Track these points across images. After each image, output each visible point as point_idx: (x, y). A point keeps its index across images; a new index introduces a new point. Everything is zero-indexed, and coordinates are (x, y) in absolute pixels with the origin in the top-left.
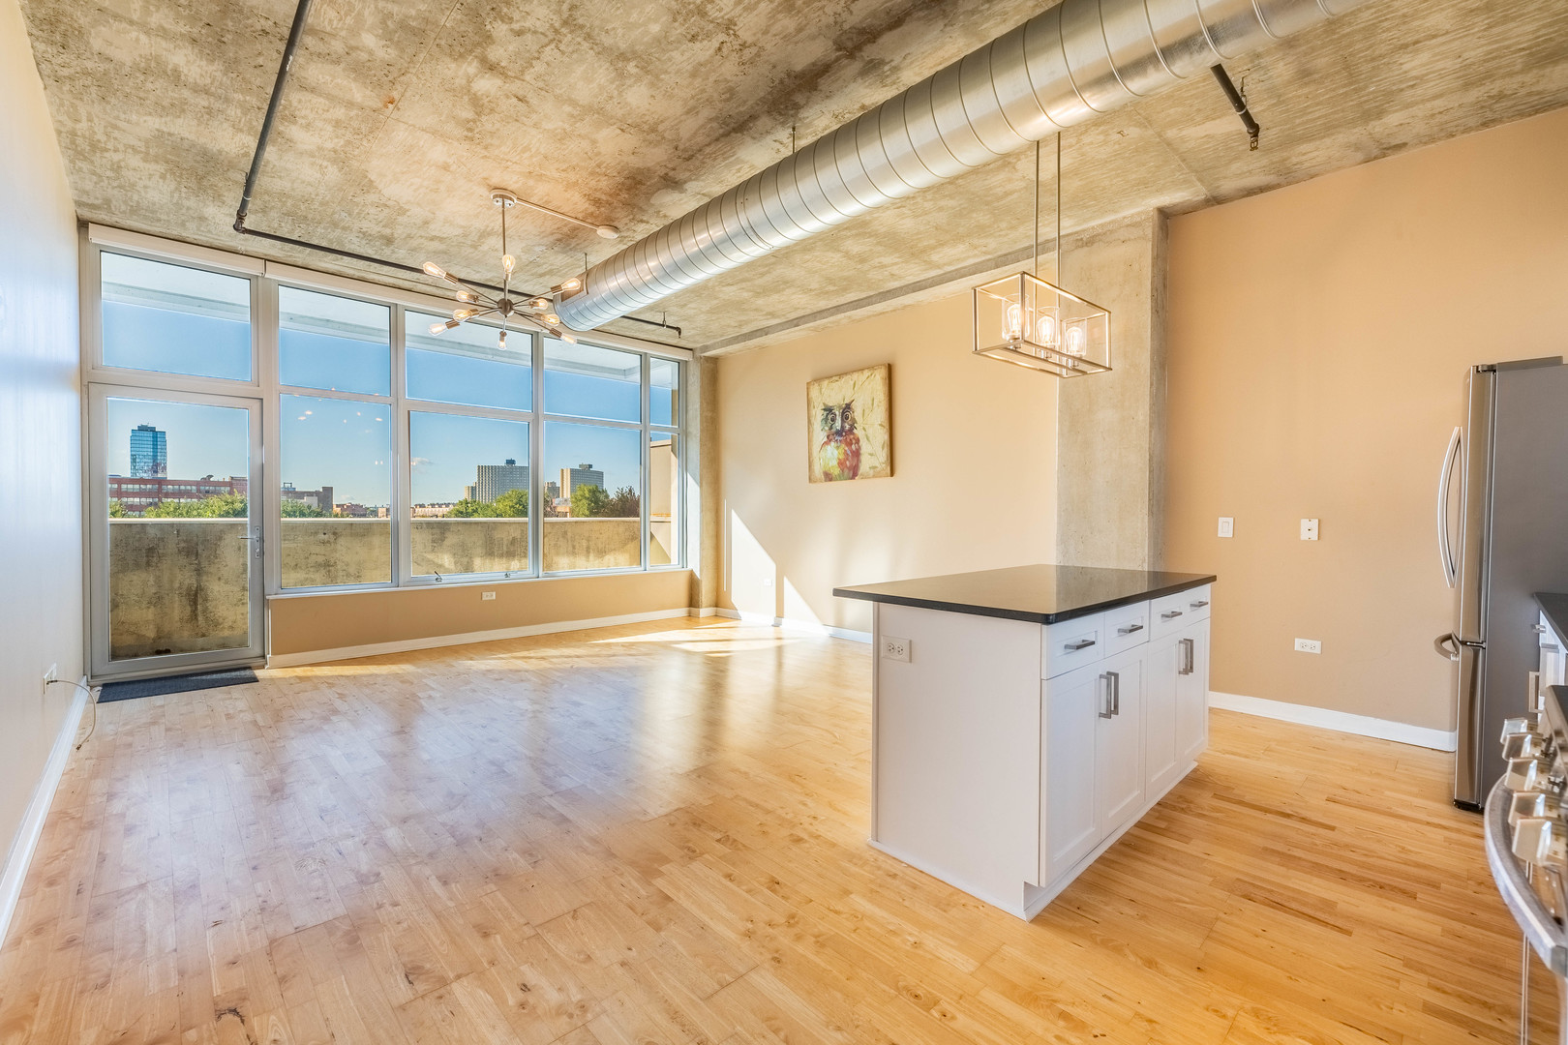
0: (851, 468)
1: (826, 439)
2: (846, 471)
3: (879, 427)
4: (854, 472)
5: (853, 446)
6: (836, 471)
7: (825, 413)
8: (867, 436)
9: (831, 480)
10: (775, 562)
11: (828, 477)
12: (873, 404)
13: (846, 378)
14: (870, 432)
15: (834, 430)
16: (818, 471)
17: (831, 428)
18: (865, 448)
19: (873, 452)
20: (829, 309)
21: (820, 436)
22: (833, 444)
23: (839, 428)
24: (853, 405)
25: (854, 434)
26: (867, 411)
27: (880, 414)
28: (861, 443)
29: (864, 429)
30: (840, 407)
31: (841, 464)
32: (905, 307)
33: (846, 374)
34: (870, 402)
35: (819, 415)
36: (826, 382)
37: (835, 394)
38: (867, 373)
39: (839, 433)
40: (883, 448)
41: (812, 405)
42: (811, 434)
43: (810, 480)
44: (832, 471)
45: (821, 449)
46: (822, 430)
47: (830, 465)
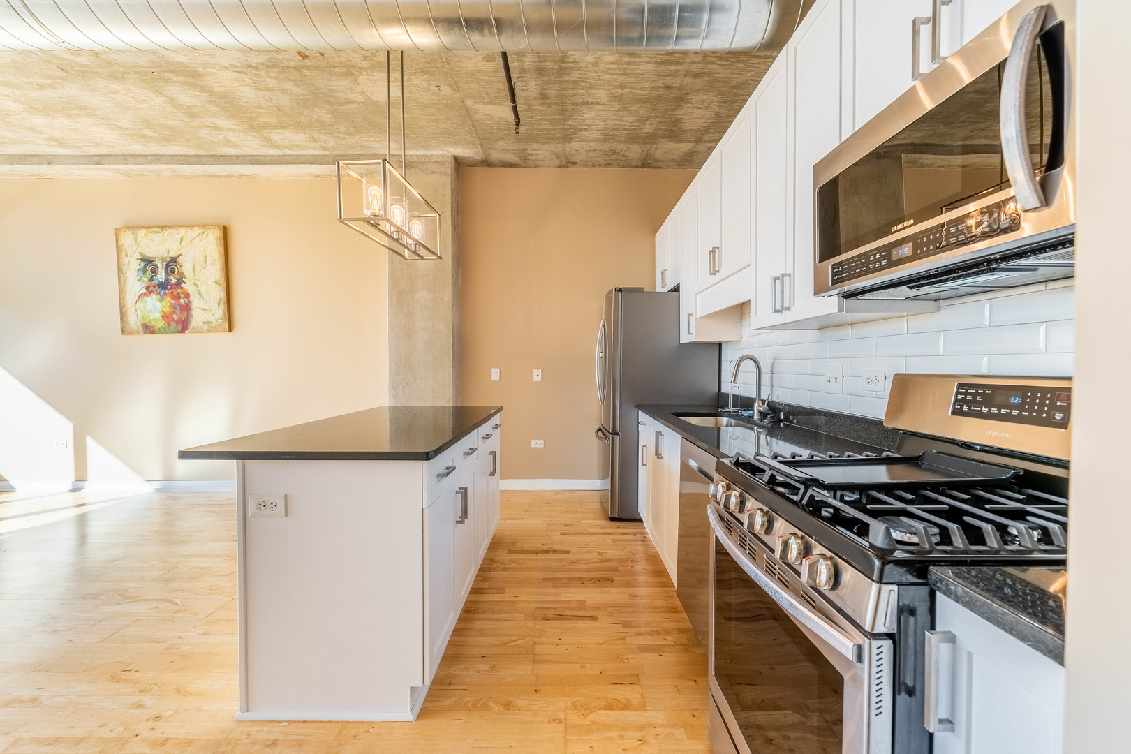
0: (180, 321)
1: (144, 290)
2: (173, 325)
3: (214, 285)
4: (184, 326)
5: (182, 301)
6: (160, 324)
7: (143, 264)
8: (199, 291)
9: (153, 332)
10: (72, 421)
11: (148, 329)
12: (205, 262)
13: (169, 231)
14: (203, 288)
15: (155, 282)
17: (151, 279)
18: (196, 303)
19: (206, 305)
20: (146, 156)
21: (135, 285)
22: (154, 296)
23: (162, 280)
24: (180, 260)
25: (182, 288)
26: (198, 268)
27: (215, 271)
28: (191, 298)
29: (195, 284)
30: (163, 260)
31: (165, 316)
32: (241, 176)
33: (170, 227)
34: (203, 260)
35: (133, 266)
36: (142, 232)
37: (160, 246)
38: (197, 231)
39: (162, 286)
40: (219, 304)
41: (124, 253)
42: (123, 282)
43: (123, 331)
44: (154, 324)
45: (138, 300)
46: (139, 280)
47: (151, 317)
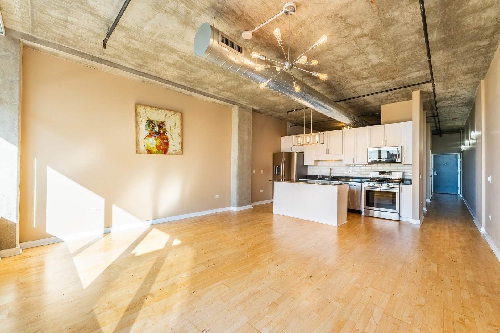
0: (164, 149)
1: (148, 134)
2: (161, 151)
3: (178, 136)
4: (165, 151)
5: (165, 141)
6: (155, 150)
7: (148, 122)
8: (172, 138)
9: (151, 153)
11: (149, 152)
12: (175, 126)
13: (160, 111)
14: (173, 136)
15: (154, 131)
16: (143, 148)
17: (152, 130)
18: (171, 142)
19: (174, 144)
21: (144, 131)
22: (153, 137)
23: (157, 131)
24: (165, 123)
25: (165, 135)
26: (172, 128)
27: (178, 131)
28: (169, 140)
29: (171, 135)
30: (158, 122)
31: (157, 147)
32: (192, 96)
33: (162, 109)
34: (174, 125)
35: (143, 124)
36: (149, 109)
37: (157, 116)
38: (172, 113)
39: (157, 133)
40: (180, 144)
41: (139, 116)
42: (138, 130)
43: (137, 152)
44: (152, 150)
45: (145, 138)
46: (146, 130)
47: (151, 147)
